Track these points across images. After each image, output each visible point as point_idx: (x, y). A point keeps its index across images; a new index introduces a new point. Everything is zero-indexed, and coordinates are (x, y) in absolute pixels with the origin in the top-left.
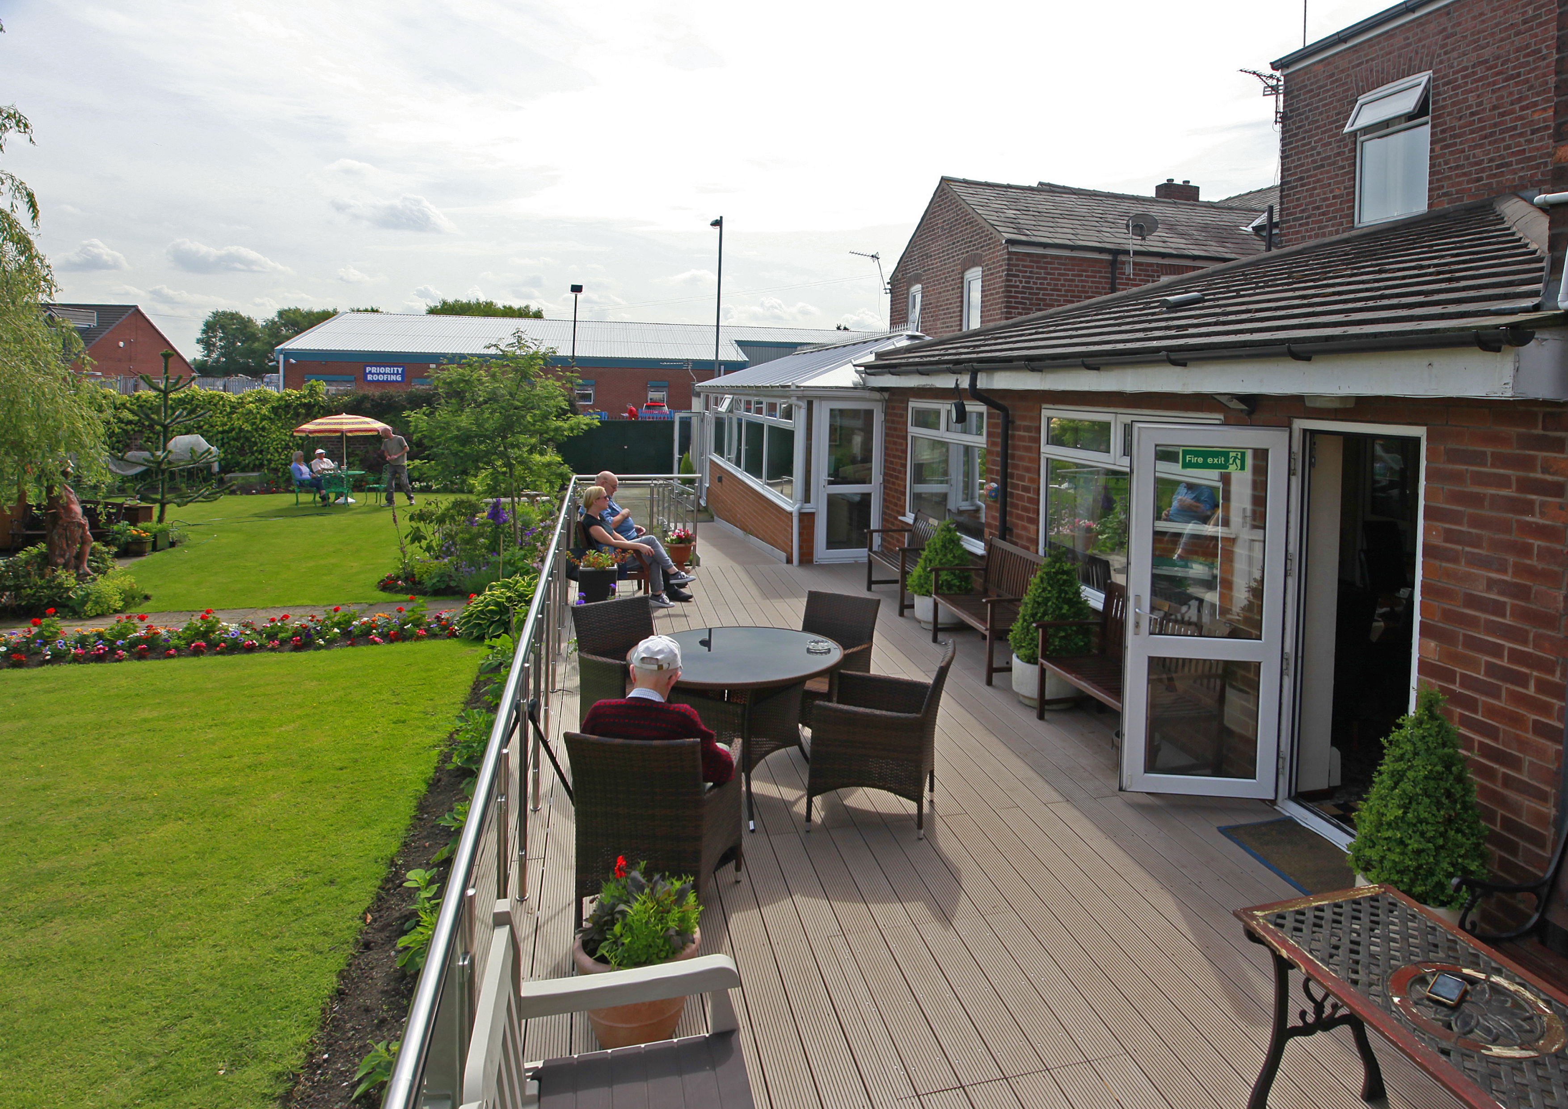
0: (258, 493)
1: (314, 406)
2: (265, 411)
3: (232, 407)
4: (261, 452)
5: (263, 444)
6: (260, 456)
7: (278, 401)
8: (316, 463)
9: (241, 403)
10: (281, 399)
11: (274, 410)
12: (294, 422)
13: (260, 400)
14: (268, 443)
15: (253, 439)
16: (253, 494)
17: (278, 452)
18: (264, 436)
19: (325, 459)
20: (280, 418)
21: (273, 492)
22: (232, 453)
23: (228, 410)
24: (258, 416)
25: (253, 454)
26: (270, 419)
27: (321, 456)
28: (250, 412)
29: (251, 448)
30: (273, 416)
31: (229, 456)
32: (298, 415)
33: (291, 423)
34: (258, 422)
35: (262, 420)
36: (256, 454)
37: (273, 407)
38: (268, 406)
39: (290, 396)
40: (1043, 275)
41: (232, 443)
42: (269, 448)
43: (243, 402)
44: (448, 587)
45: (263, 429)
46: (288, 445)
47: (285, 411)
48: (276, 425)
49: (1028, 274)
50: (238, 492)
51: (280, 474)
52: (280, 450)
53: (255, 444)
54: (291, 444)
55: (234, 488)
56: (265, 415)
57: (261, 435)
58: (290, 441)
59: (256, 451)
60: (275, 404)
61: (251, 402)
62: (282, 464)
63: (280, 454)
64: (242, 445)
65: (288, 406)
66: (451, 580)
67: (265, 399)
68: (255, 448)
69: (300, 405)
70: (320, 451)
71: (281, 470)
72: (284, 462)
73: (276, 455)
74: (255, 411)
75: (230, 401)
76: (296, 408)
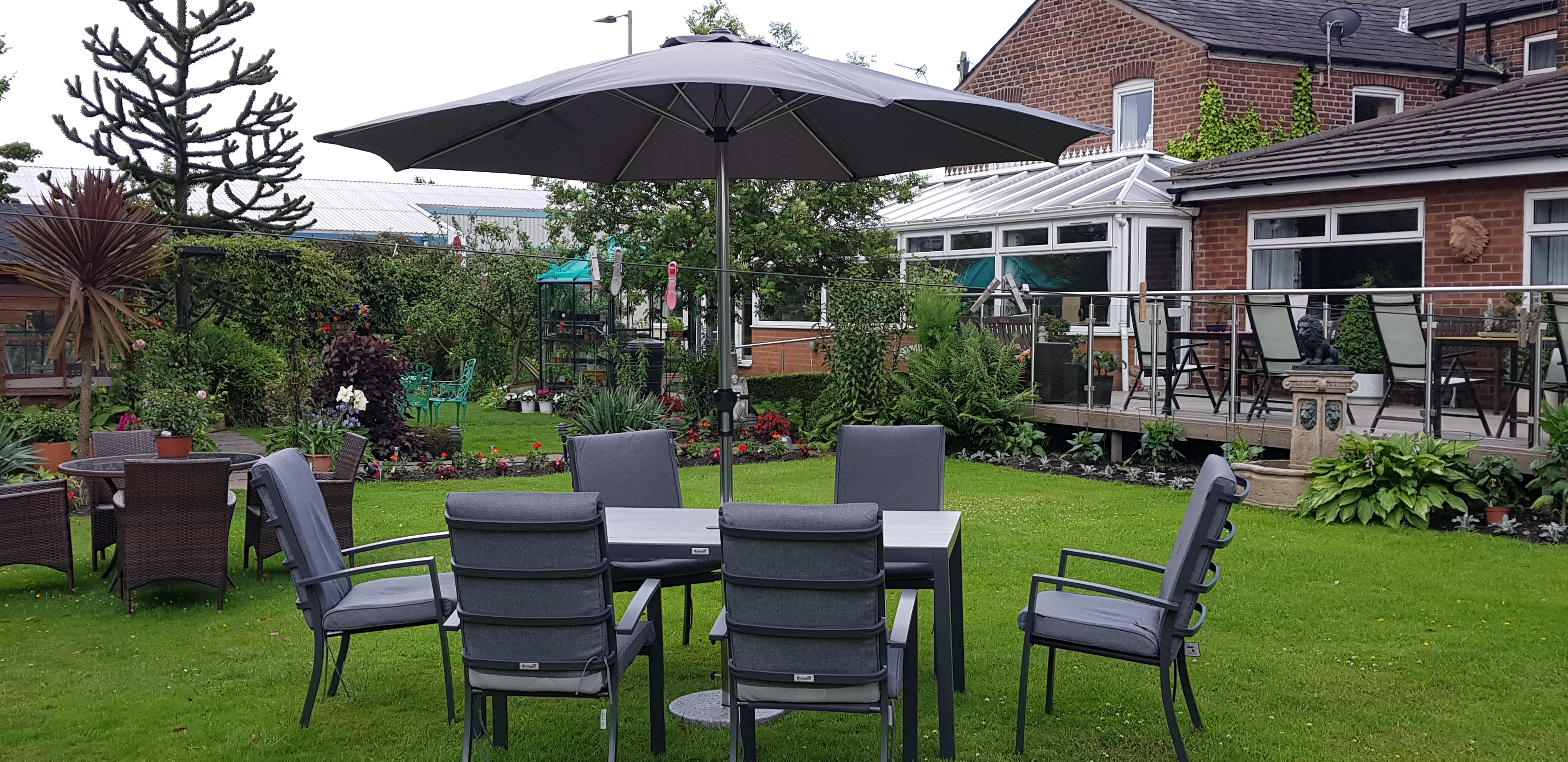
40: (1240, 87)
49: (1226, 86)
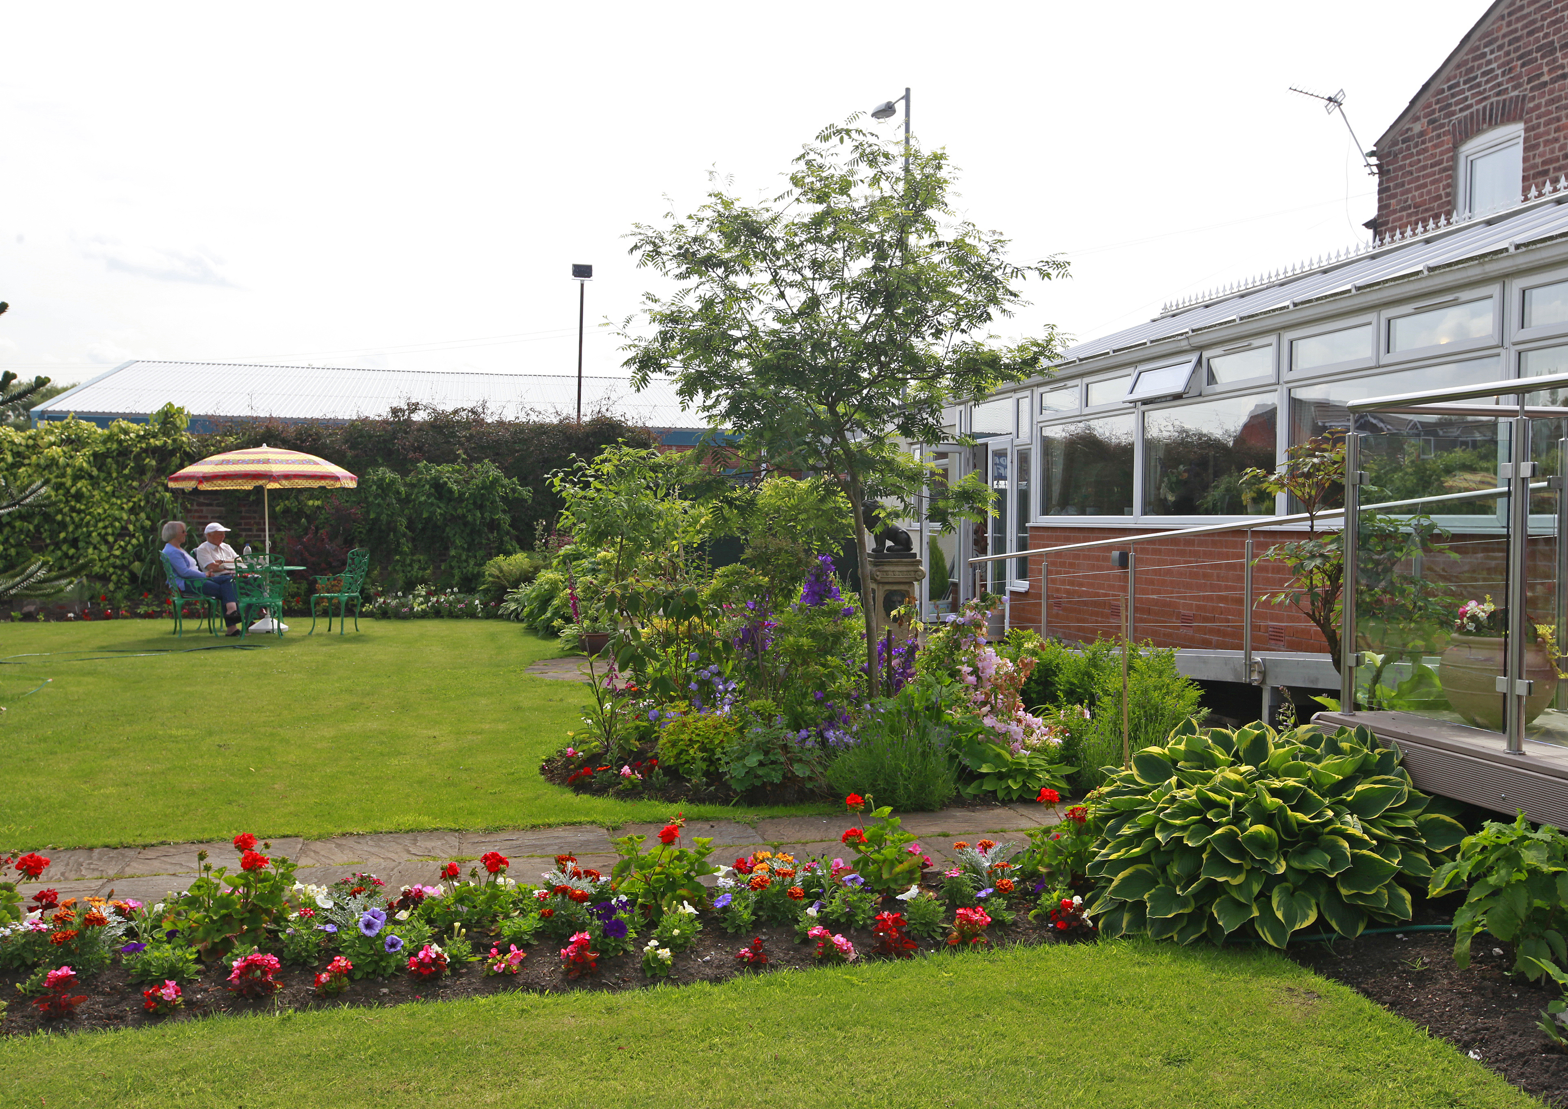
0: (77, 618)
1: (173, 453)
2: (81, 460)
3: (17, 454)
4: (74, 543)
5: (77, 527)
6: (72, 551)
7: (104, 442)
8: (205, 549)
9: (34, 447)
10: (110, 438)
11: (98, 459)
12: (135, 484)
13: (69, 441)
14: (88, 525)
15: (59, 517)
16: (70, 619)
17: (107, 542)
18: (79, 512)
19: (222, 545)
20: (108, 478)
21: (108, 617)
22: (19, 544)
23: (10, 459)
24: (69, 471)
25: (57, 545)
26: (91, 477)
27: (216, 539)
28: (53, 462)
29: (54, 534)
30: (95, 472)
31: (13, 551)
32: (141, 470)
33: (131, 487)
34: (69, 483)
35: (76, 478)
36: (65, 547)
37: (95, 455)
38: (87, 451)
39: (126, 432)
41: (18, 524)
42: (89, 534)
43: (36, 446)
44: (790, 779)
45: (78, 496)
46: (124, 528)
47: (117, 462)
48: (103, 489)
50: (41, 617)
51: (111, 586)
52: (111, 539)
53: (63, 525)
54: (131, 527)
55: (32, 608)
56: (81, 469)
57: (73, 509)
58: (129, 521)
59: (65, 540)
60: (100, 449)
61: (52, 444)
62: (115, 567)
63: (111, 548)
64: (38, 528)
65: (124, 452)
66: (791, 761)
67: (79, 438)
68: (62, 535)
69: (145, 451)
70: (216, 526)
71: (114, 577)
72: (118, 562)
73: (104, 548)
74: (62, 460)
75: (12, 443)
76: (138, 457)
